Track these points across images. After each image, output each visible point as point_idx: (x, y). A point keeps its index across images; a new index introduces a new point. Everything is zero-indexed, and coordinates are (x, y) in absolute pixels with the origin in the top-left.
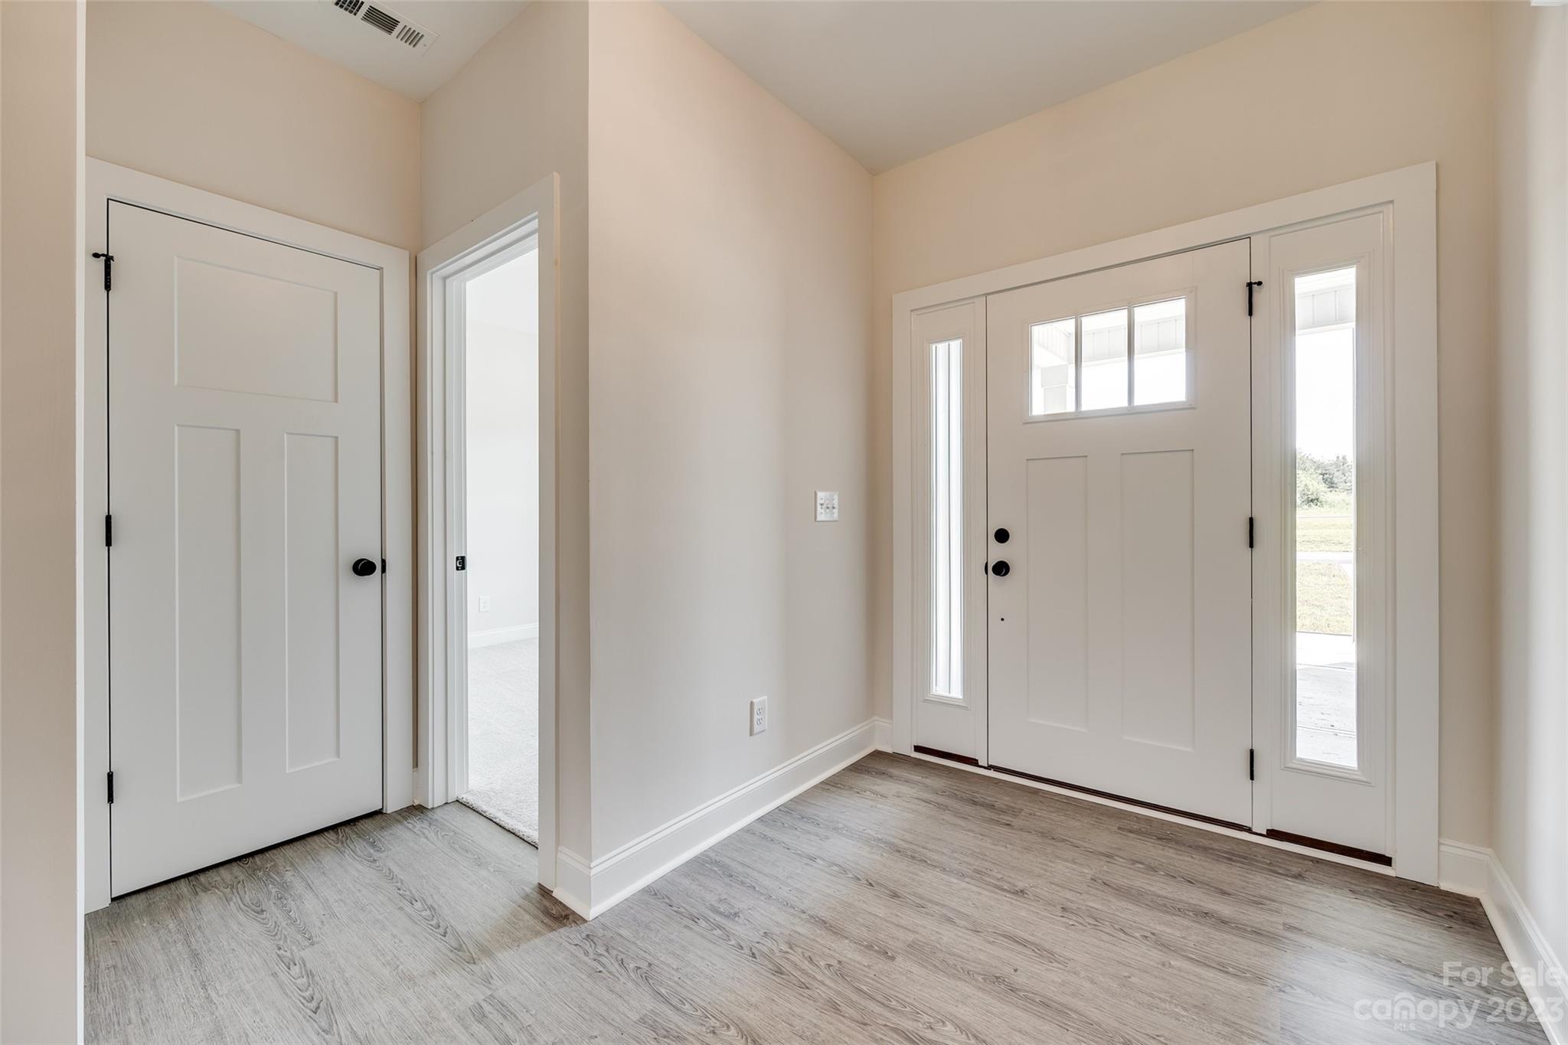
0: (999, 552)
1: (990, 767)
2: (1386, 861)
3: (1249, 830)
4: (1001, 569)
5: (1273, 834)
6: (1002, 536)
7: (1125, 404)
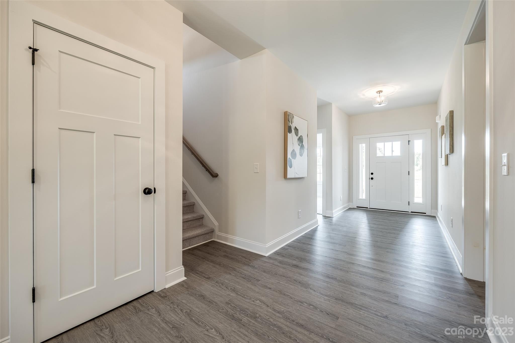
0: (371, 176)
1: (370, 208)
2: (425, 213)
3: (409, 212)
4: (372, 179)
5: (412, 212)
6: (372, 174)
7: (391, 155)
